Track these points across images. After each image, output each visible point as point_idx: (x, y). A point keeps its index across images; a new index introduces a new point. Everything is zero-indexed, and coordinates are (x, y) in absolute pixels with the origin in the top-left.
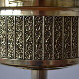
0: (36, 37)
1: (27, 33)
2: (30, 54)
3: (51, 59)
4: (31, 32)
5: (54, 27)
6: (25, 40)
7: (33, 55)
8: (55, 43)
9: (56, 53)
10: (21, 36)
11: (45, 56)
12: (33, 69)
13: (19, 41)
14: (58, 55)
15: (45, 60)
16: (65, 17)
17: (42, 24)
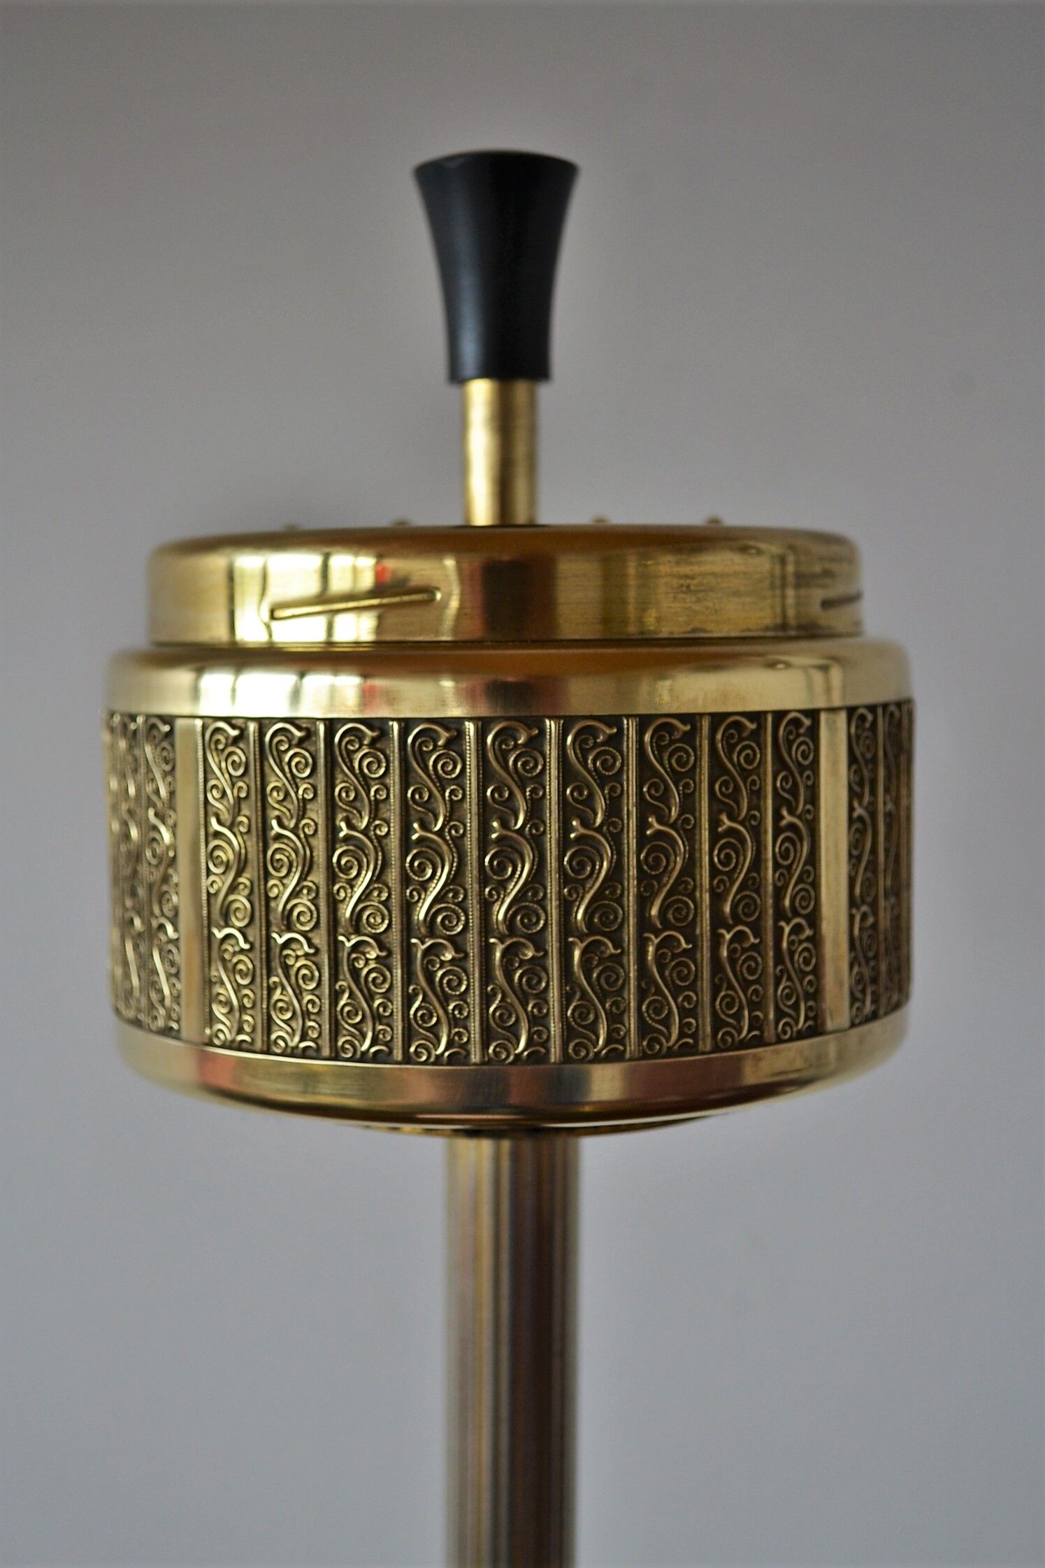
0: (493, 879)
1: (428, 852)
2: (454, 1022)
3: (614, 1056)
4: (458, 843)
5: (630, 805)
6: (408, 908)
7: (475, 1025)
8: (644, 924)
9: (657, 1008)
10: (379, 878)
11: (569, 1033)
12: (474, 1133)
13: (356, 917)
14: (667, 1022)
15: (566, 1058)
16: (717, 719)
17: (539, 780)
